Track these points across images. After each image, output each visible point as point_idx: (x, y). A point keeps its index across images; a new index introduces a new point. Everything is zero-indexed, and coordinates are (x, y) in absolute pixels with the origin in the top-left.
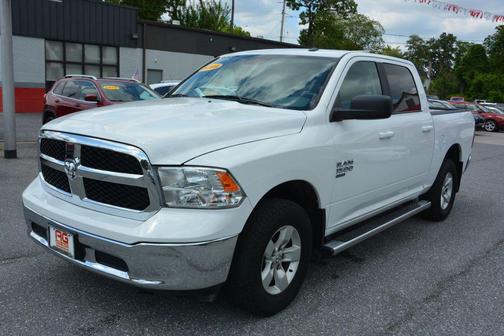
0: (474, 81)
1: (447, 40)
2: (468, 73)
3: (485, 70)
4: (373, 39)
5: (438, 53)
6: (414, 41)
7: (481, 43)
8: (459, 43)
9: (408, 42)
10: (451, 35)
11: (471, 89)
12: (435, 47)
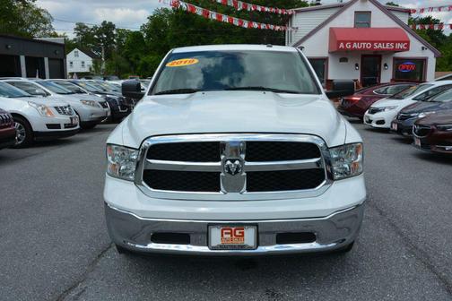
0: (141, 62)
1: (108, 27)
2: (134, 55)
3: (146, 53)
4: (43, 26)
5: (103, 38)
6: (80, 28)
7: (138, 30)
8: (118, 30)
9: (76, 29)
10: (110, 23)
11: (139, 68)
12: (99, 33)
